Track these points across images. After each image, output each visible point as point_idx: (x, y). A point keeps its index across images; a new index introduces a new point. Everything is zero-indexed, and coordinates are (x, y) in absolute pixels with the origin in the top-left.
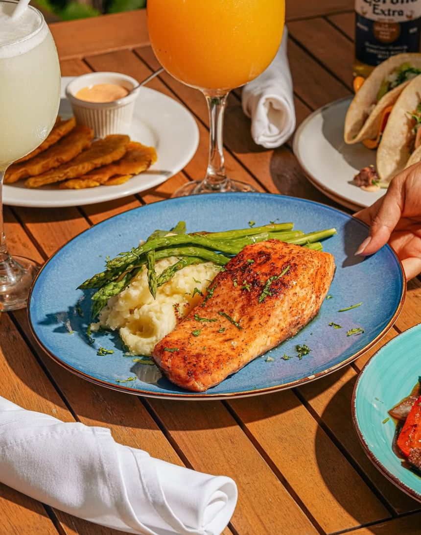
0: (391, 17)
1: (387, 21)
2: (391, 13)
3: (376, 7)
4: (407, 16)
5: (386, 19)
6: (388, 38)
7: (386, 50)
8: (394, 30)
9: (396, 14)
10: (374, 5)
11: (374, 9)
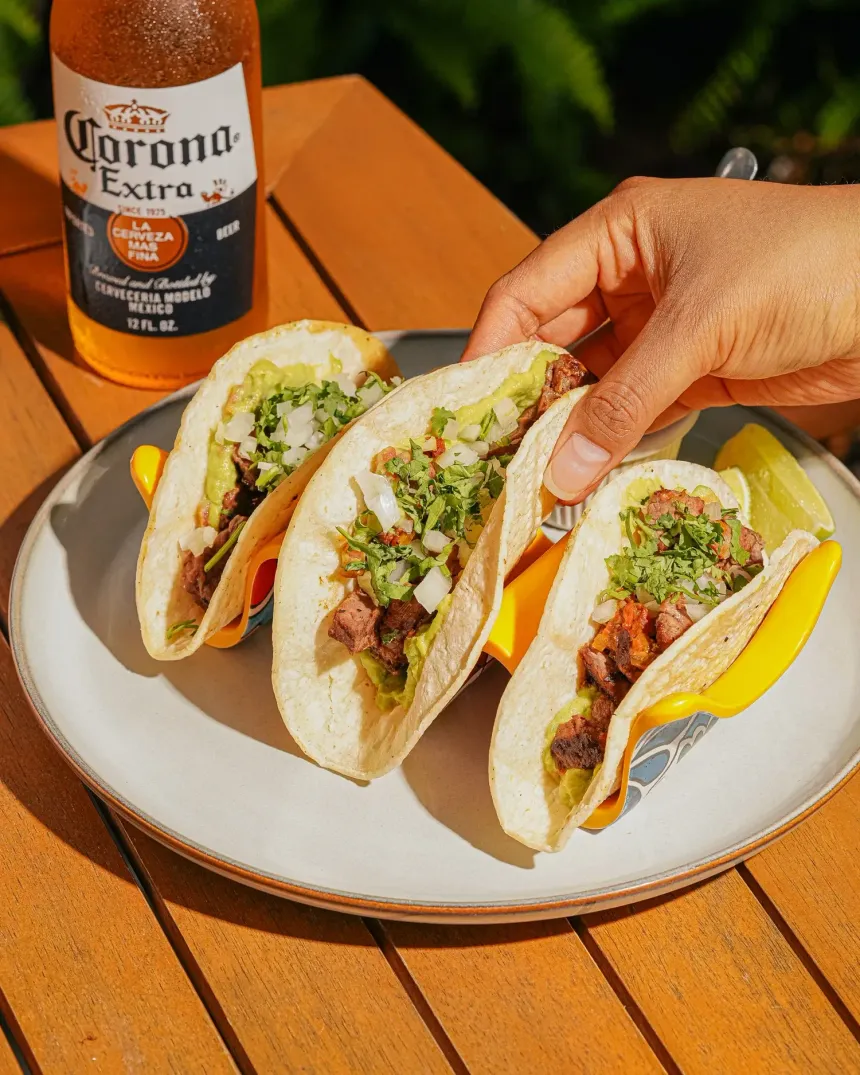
0: (157, 203)
1: (144, 215)
2: (156, 192)
3: (109, 175)
4: (206, 198)
5: (144, 208)
6: (154, 257)
7: (152, 291)
8: (169, 236)
9: (171, 193)
10: (105, 170)
11: (105, 180)
